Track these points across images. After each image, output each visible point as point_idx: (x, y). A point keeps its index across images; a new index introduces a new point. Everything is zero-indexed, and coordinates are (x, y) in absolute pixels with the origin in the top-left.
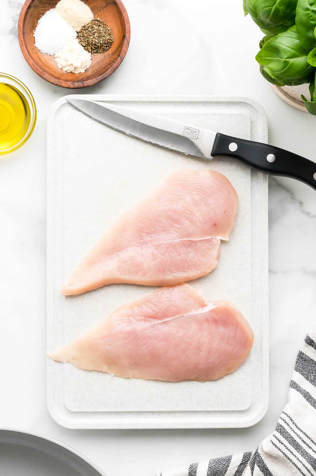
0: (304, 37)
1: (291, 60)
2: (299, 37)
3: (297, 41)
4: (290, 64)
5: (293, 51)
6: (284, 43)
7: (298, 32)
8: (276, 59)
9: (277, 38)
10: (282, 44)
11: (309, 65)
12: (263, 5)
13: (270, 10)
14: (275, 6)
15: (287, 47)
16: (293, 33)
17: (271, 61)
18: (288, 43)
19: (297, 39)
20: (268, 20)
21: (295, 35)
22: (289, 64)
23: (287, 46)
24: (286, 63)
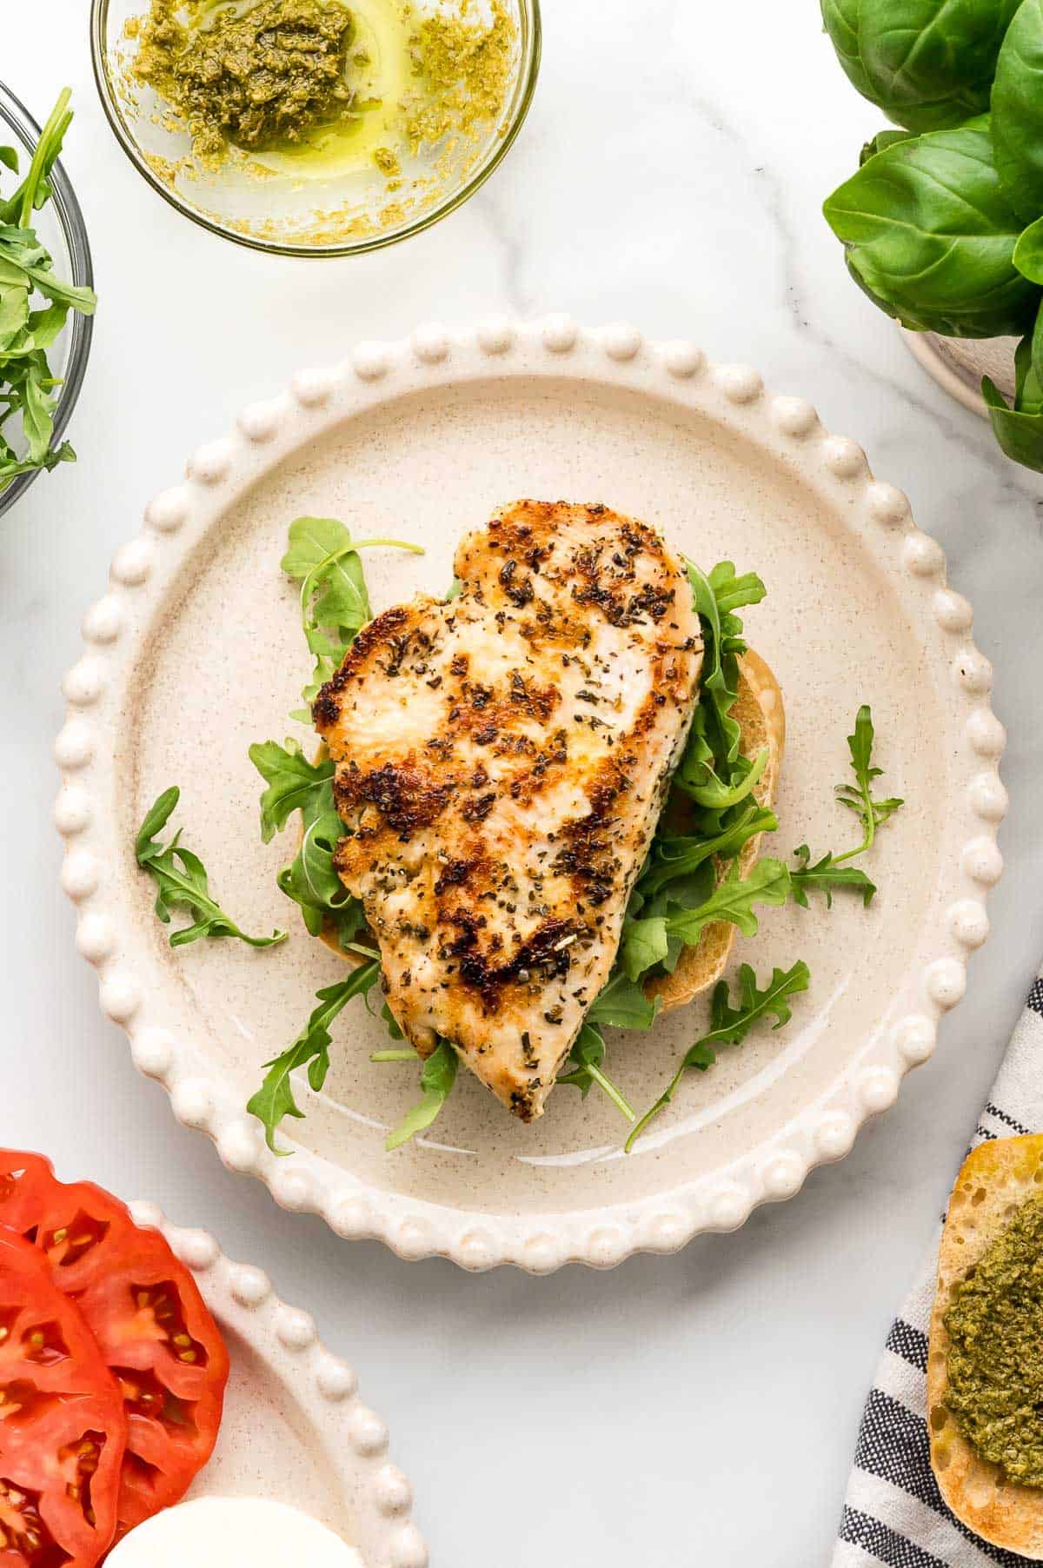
0: (1014, 161)
1: (956, 242)
2: (996, 158)
3: (988, 173)
4: (947, 255)
5: (968, 208)
6: (936, 170)
7: (995, 138)
8: (899, 227)
9: (914, 147)
10: (928, 173)
11: (1016, 273)
12: (887, 18)
13: (912, 41)
14: (928, 30)
15: (945, 190)
16: (978, 140)
17: (882, 229)
18: (953, 174)
19: (989, 164)
20: (897, 79)
21: (983, 147)
22: (943, 254)
23: (945, 186)
24: (934, 248)
